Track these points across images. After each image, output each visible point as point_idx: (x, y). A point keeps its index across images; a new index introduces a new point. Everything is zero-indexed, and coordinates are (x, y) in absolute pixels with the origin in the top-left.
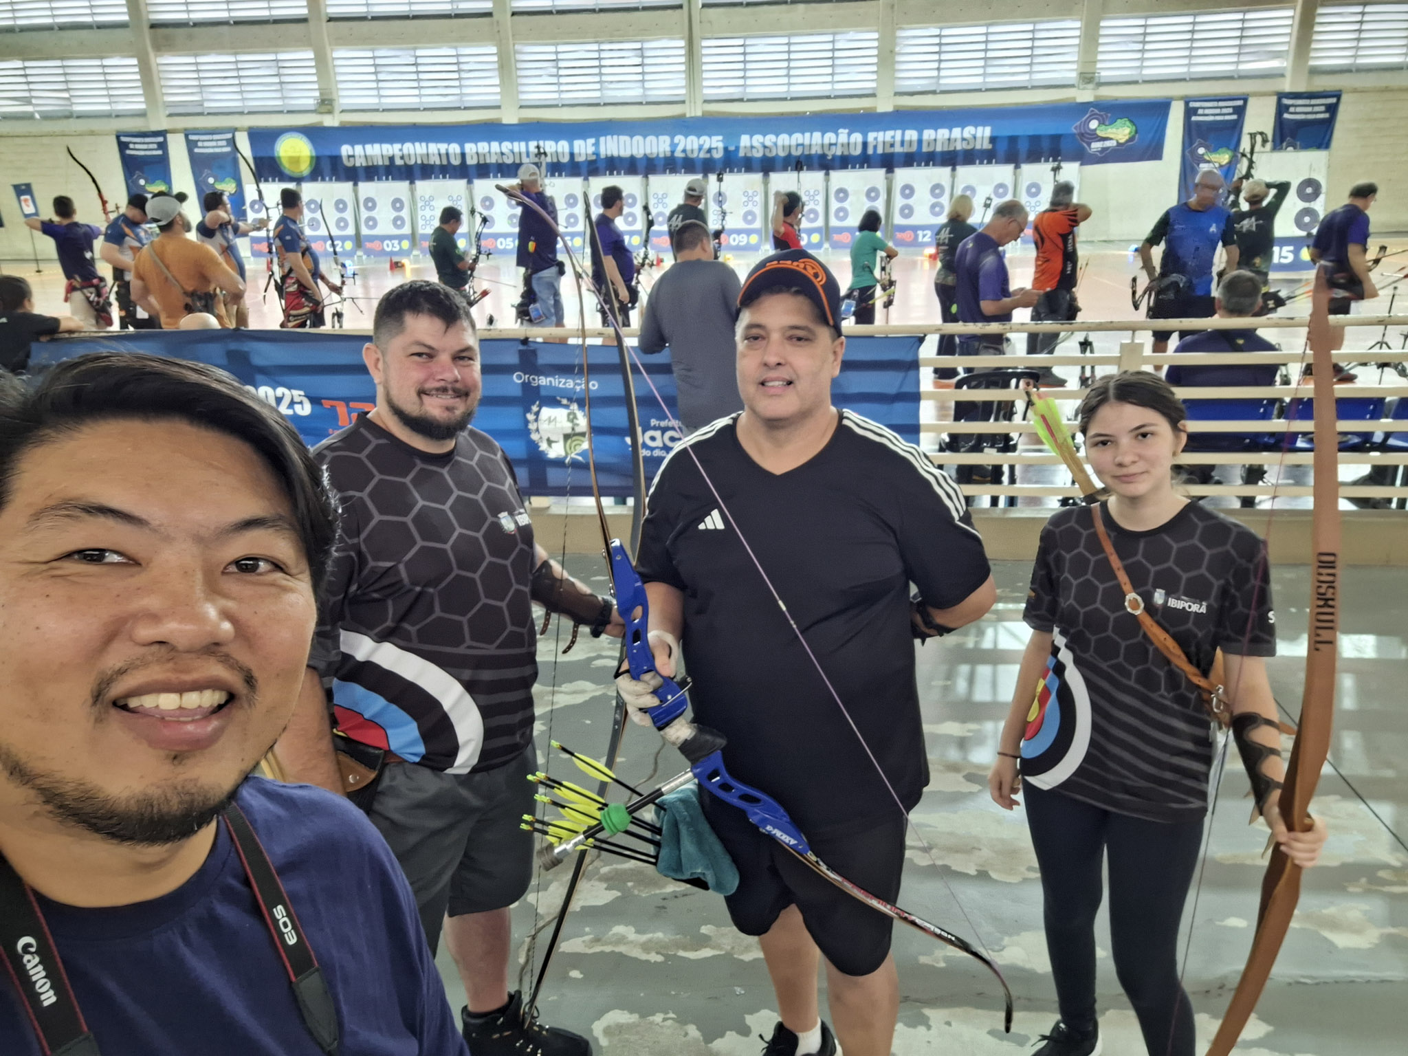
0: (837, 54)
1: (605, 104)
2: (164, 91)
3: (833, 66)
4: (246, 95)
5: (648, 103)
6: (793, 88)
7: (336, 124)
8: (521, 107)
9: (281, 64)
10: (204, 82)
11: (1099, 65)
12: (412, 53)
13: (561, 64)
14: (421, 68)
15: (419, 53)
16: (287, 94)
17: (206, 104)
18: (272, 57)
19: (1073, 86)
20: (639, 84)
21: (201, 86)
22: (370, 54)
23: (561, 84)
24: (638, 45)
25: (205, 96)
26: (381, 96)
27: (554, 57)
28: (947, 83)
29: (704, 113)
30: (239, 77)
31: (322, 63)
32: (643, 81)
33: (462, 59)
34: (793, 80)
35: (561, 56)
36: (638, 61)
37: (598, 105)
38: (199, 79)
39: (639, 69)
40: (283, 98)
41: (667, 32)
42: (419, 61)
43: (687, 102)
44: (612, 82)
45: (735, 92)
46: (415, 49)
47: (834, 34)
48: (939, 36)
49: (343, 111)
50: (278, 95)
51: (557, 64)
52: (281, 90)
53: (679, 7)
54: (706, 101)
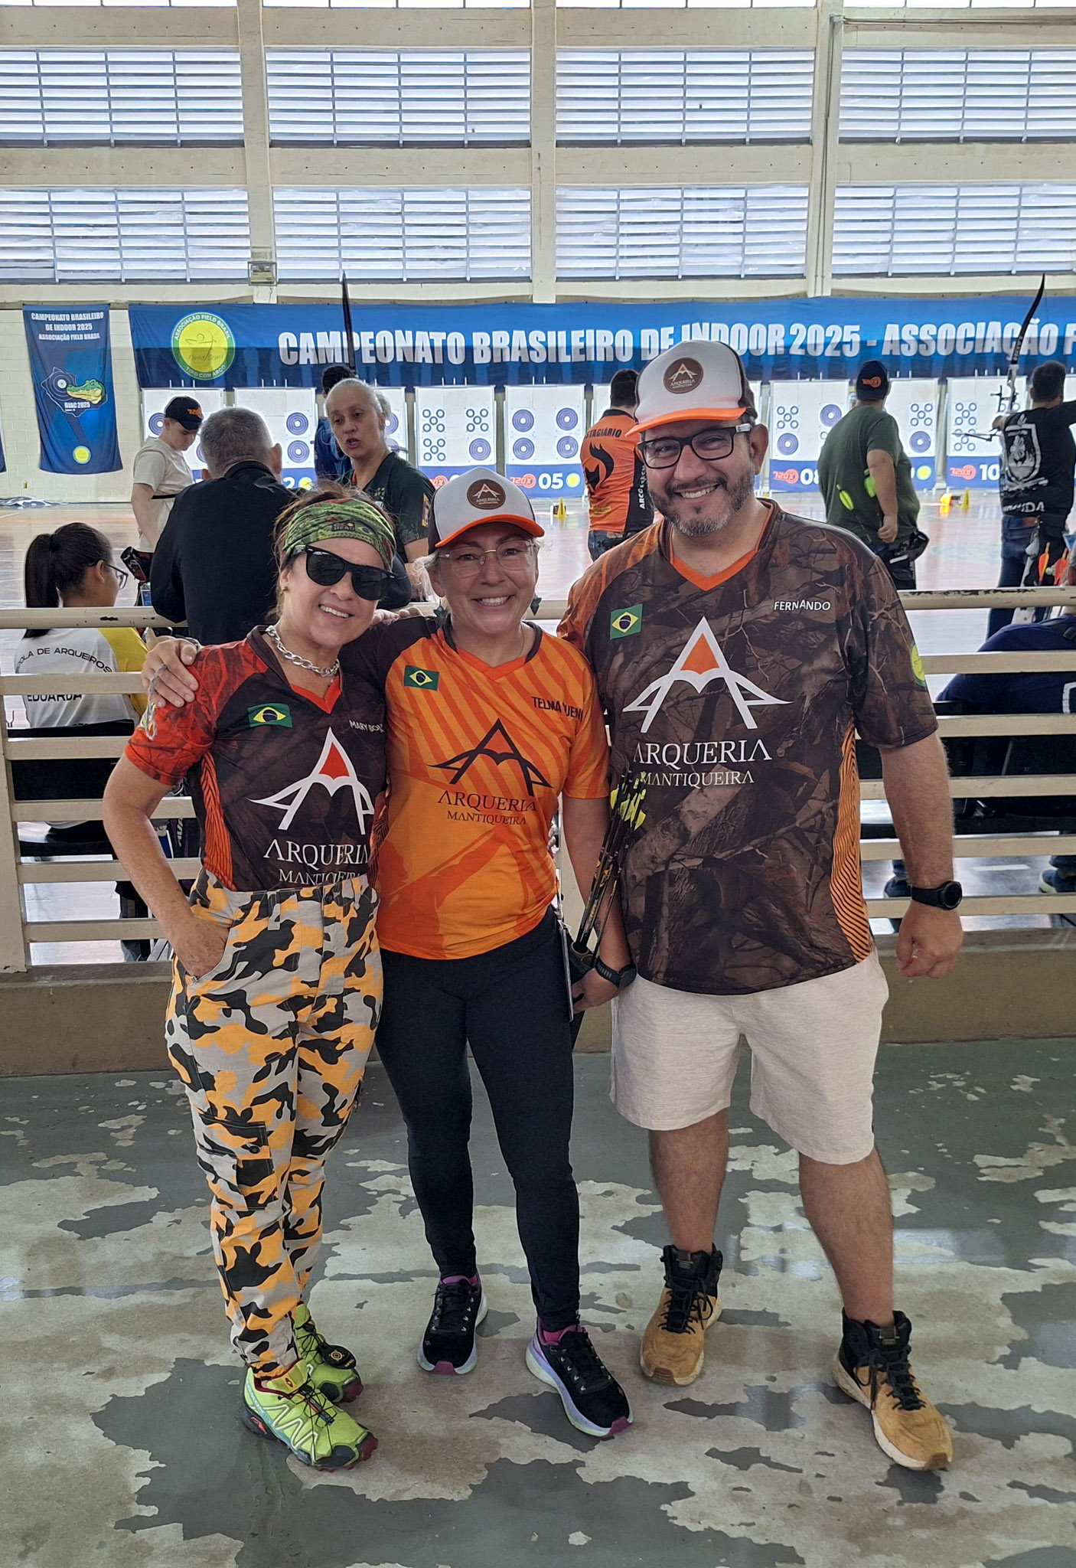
0: (1024, 214)
1: (685, 277)
3: (1017, 230)
4: (128, 254)
5: (749, 277)
6: (960, 260)
7: (272, 300)
8: (558, 279)
9: (189, 208)
10: (58, 232)
12: (398, 196)
13: (624, 218)
14: (409, 221)
15: (408, 197)
16: (192, 253)
17: (60, 266)
18: (175, 197)
20: (737, 250)
21: (53, 238)
22: (332, 197)
23: (621, 247)
24: (741, 194)
25: (60, 254)
26: (341, 260)
27: (613, 207)
29: (835, 292)
30: (117, 227)
32: (742, 245)
33: (474, 208)
34: (959, 249)
35: (624, 207)
36: (739, 215)
37: (675, 278)
38: (51, 226)
39: (739, 228)
40: (187, 260)
41: (786, 178)
42: (408, 208)
43: (811, 277)
44: (696, 245)
45: (877, 264)
46: (402, 191)
47: (1022, 186)
49: (281, 281)
50: (179, 255)
51: (618, 217)
52: (186, 248)
53: (808, 141)
54: (834, 276)
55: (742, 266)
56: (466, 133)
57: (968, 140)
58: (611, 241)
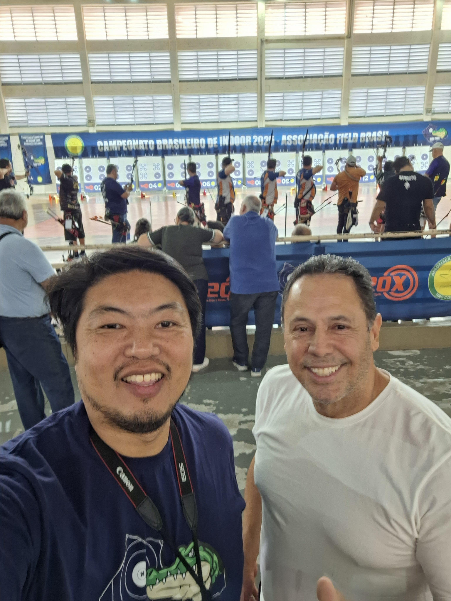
0: (324, 100)
1: (221, 122)
2: (8, 115)
3: (321, 105)
4: (50, 118)
5: (240, 121)
6: (304, 115)
7: (95, 131)
8: (182, 123)
9: (68, 103)
10: (28, 111)
11: (433, 106)
12: (132, 98)
13: (201, 104)
14: (136, 106)
15: (135, 98)
16: (70, 117)
17: (29, 122)
18: (63, 100)
19: (421, 114)
20: (236, 113)
21: (27, 113)
22: (111, 99)
23: (201, 113)
24: (236, 96)
25: (29, 118)
26: (116, 118)
27: (197, 101)
28: (370, 112)
29: (266, 125)
30: (46, 109)
31: (89, 103)
32: (238, 112)
33: (155, 102)
34: (304, 111)
35: (201, 100)
36: (236, 102)
37: (217, 122)
38: (26, 110)
39: (236, 107)
40: (68, 119)
41: (250, 90)
42: (135, 102)
43: (259, 121)
44: (224, 112)
45: (279, 117)
46: (133, 97)
47: (322, 91)
48: (367, 92)
49: (97, 125)
50: (66, 118)
51: (199, 104)
52: (68, 115)
53: (256, 79)
54: (266, 121)
55: (238, 118)
56: (152, 78)
57: (306, 77)
58: (198, 111)
